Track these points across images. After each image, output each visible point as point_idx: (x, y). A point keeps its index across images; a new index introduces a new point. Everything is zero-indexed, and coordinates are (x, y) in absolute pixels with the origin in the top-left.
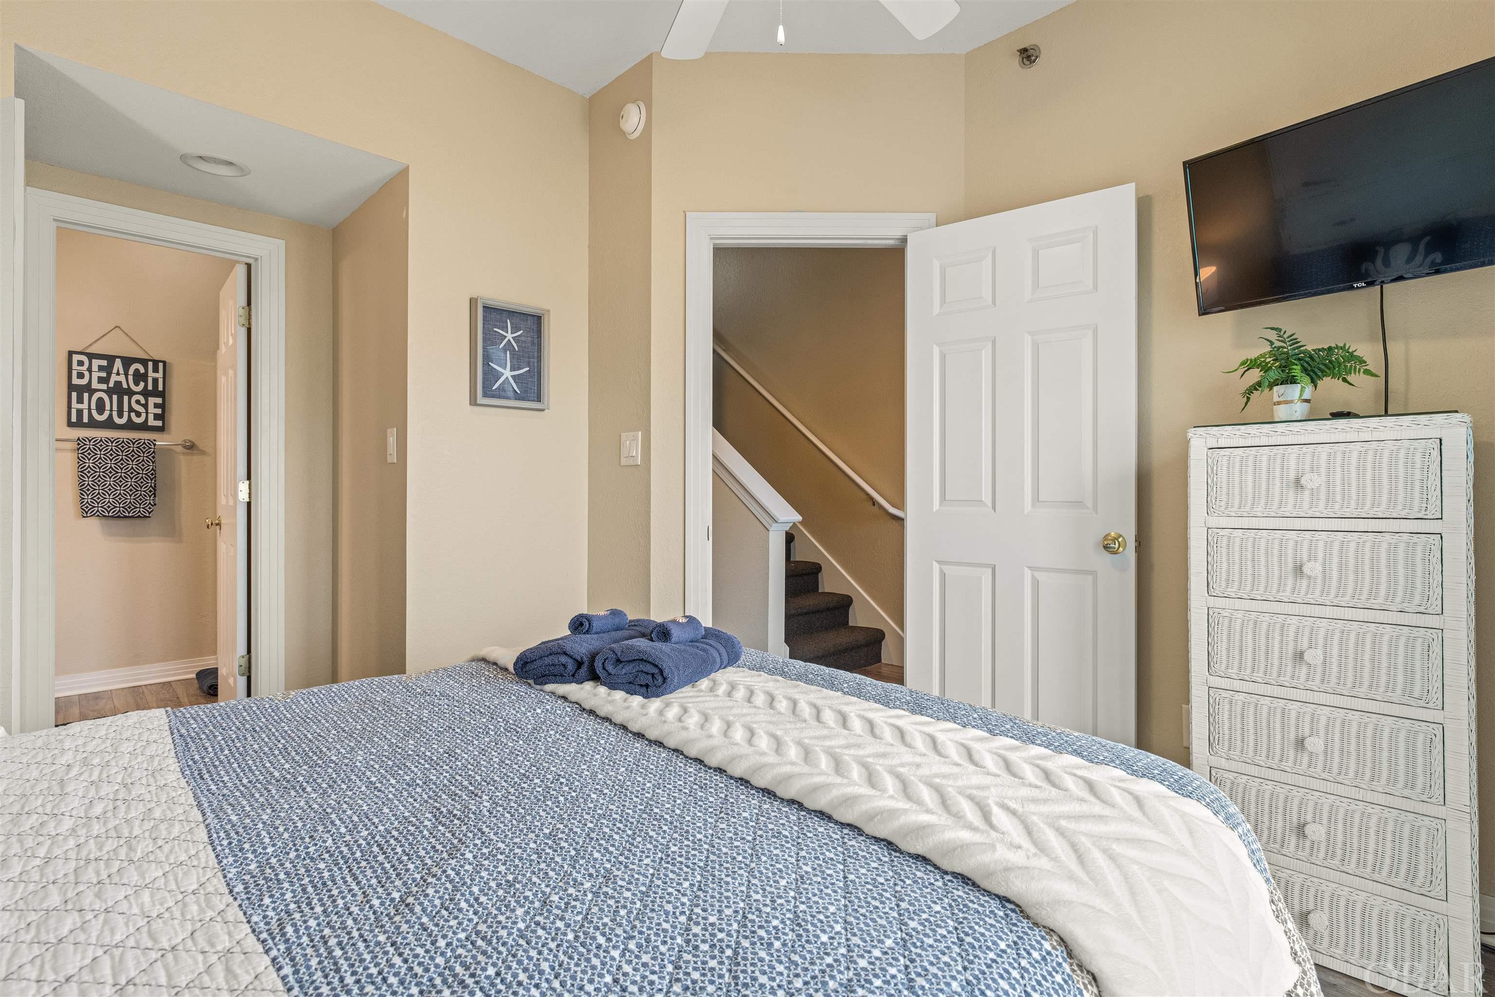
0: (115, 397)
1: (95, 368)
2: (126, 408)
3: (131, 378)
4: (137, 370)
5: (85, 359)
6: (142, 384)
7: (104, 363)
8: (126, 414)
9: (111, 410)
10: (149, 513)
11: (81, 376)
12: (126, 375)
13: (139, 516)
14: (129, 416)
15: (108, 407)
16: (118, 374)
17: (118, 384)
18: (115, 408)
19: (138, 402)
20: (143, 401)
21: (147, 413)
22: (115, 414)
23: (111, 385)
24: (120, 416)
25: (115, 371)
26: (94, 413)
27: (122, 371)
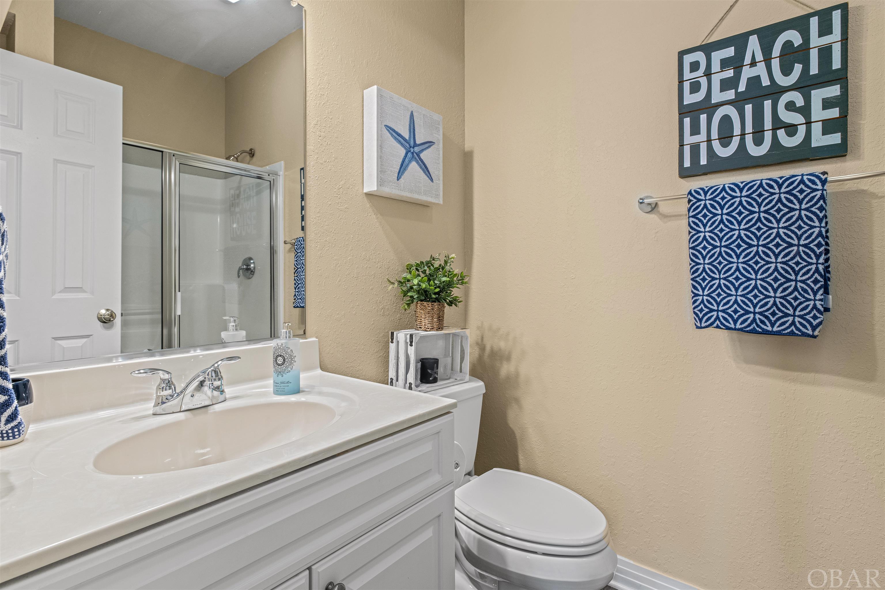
0: (749, 108)
1: (716, 66)
2: (768, 124)
3: (775, 64)
4: (788, 44)
5: (700, 57)
6: (798, 68)
7: (730, 52)
8: (768, 136)
9: (743, 135)
10: (814, 328)
11: (695, 87)
12: (768, 60)
13: (792, 333)
14: (775, 138)
15: (737, 131)
16: (753, 64)
17: (755, 81)
18: (749, 129)
19: (790, 106)
20: (800, 102)
21: (809, 123)
22: (749, 139)
23: (742, 88)
24: (758, 142)
25: (748, 60)
26: (716, 145)
27: (759, 57)
